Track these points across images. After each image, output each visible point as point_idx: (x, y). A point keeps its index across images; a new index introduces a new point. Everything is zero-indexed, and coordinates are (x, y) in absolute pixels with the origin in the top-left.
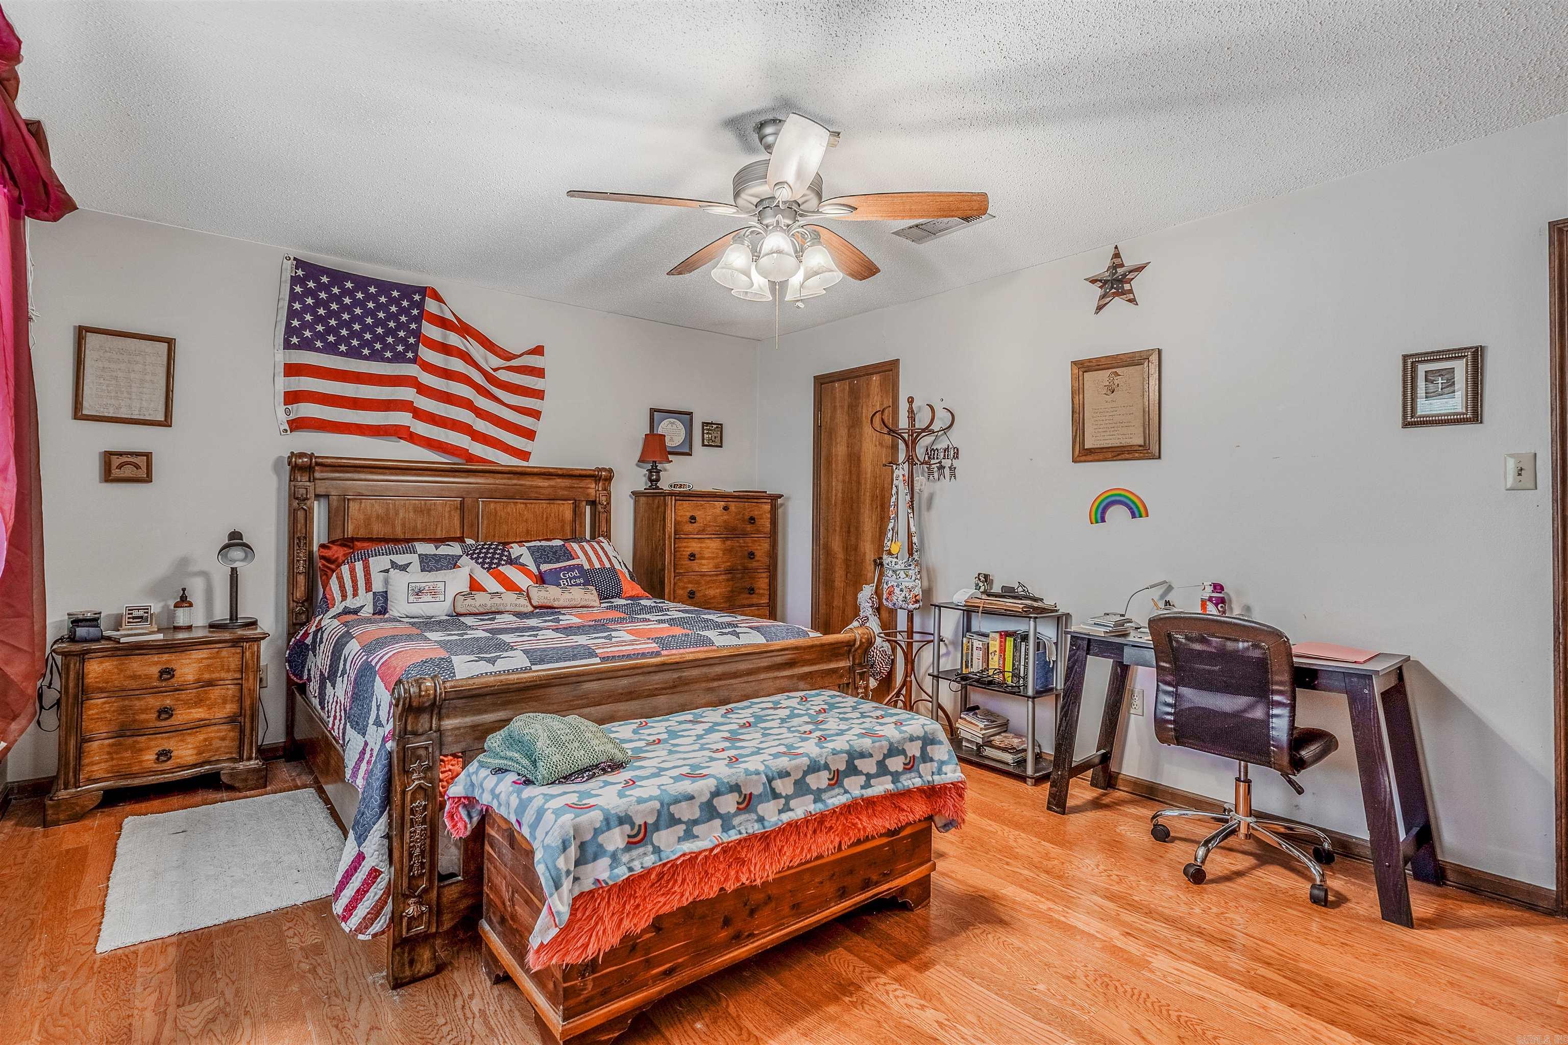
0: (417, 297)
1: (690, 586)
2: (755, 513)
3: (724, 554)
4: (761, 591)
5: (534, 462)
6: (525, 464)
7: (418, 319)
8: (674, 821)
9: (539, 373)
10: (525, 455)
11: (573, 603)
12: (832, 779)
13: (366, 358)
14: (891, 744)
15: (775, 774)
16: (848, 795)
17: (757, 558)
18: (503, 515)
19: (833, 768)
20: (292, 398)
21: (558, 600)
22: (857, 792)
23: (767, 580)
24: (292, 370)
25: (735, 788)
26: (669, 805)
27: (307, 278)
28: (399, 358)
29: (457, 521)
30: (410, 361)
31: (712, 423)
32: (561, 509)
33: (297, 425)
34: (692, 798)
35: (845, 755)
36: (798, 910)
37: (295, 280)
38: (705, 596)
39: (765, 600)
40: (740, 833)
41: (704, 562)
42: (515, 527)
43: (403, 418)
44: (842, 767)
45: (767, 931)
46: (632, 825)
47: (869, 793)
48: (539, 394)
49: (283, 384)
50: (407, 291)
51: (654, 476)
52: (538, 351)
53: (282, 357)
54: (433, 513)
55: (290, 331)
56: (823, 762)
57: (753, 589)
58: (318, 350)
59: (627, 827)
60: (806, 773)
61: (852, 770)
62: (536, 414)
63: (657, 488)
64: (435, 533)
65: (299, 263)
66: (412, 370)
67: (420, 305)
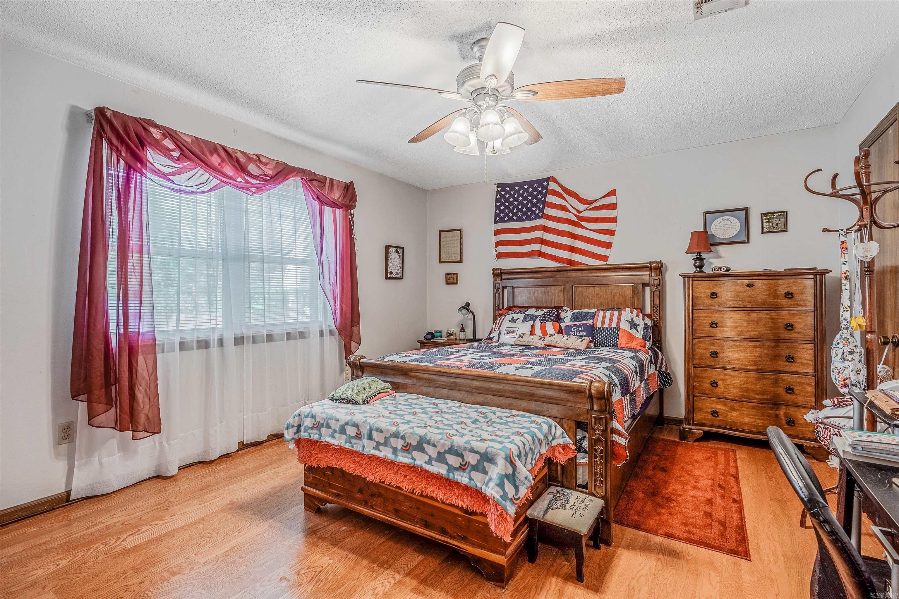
0: (545, 184)
1: (712, 347)
2: (793, 289)
3: (749, 324)
4: (804, 361)
5: (611, 261)
6: (605, 263)
7: (545, 196)
8: (328, 426)
9: (614, 206)
10: (605, 258)
11: (567, 346)
12: (406, 447)
13: (524, 220)
14: (452, 446)
15: (374, 428)
16: (412, 461)
17: (796, 330)
18: (587, 294)
19: (408, 441)
20: (498, 244)
21: (559, 343)
22: (418, 463)
23: (812, 352)
24: (497, 232)
25: (356, 426)
26: (329, 419)
27: (501, 191)
28: (537, 217)
29: (562, 298)
30: (541, 217)
31: (774, 213)
32: (624, 290)
33: (500, 256)
34: (338, 420)
35: (417, 437)
36: (397, 512)
37: (498, 193)
38: (727, 357)
39: (810, 370)
40: (353, 447)
41: (726, 329)
42: (594, 301)
43: (536, 247)
44: (414, 443)
45: (379, 511)
46: (315, 420)
47: (428, 467)
48: (614, 220)
49: (494, 239)
50: (540, 182)
51: (700, 263)
52: (613, 193)
53: (494, 227)
54: (550, 293)
55: (497, 215)
56: (402, 434)
57: (793, 358)
58: (506, 221)
59: (313, 420)
60: (391, 436)
61: (420, 448)
62: (612, 233)
63: (703, 272)
64: (551, 304)
65: (499, 185)
66: (541, 222)
67: (546, 188)
